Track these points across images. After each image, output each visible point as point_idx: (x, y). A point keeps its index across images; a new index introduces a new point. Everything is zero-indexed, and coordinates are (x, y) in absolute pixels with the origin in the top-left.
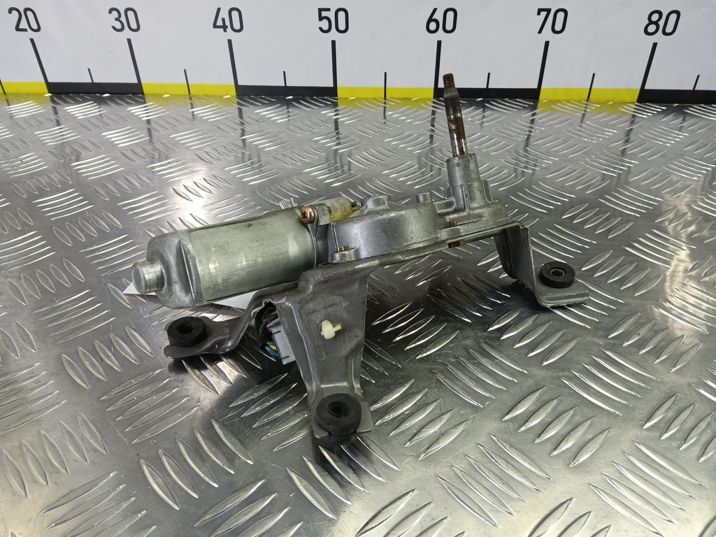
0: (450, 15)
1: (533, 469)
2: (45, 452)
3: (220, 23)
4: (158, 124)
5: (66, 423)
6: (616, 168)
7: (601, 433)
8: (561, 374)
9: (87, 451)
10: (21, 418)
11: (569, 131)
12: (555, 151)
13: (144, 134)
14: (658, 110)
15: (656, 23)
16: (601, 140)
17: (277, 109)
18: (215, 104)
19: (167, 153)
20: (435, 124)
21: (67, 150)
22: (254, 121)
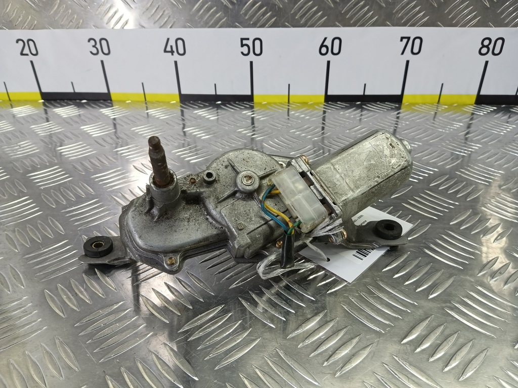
0: (337, 42)
1: (430, 383)
2: (28, 369)
3: (169, 49)
4: (122, 120)
5: (47, 345)
6: (466, 150)
7: (482, 352)
8: (444, 305)
9: (63, 368)
10: (10, 341)
11: (427, 124)
12: (418, 138)
13: (111, 127)
14: (491, 109)
15: (487, 47)
16: (451, 130)
17: (210, 111)
18: (164, 107)
19: (129, 140)
20: (326, 120)
21: (54, 139)
22: (193, 119)
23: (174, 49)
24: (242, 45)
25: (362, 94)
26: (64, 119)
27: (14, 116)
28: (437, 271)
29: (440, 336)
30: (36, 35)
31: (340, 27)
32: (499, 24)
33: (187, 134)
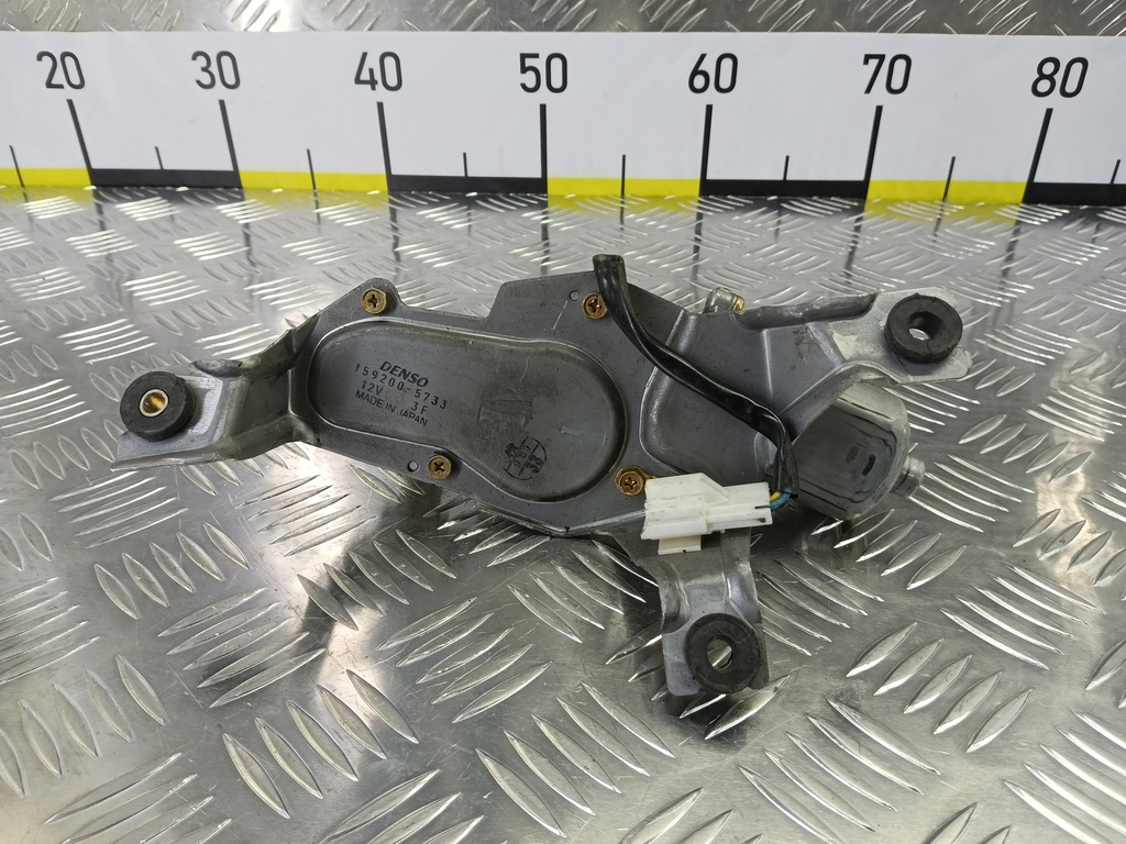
0: (727, 64)
1: (905, 756)
2: (59, 720)
3: (365, 76)
4: (263, 228)
5: (98, 673)
6: (998, 295)
7: (1017, 696)
8: (940, 603)
11: (920, 243)
12: (898, 270)
13: (240, 242)
14: (1057, 214)
15: (1051, 78)
16: (970, 254)
17: (453, 211)
18: (355, 202)
19: (277, 269)
20: (703, 231)
21: (117, 263)
22: (416, 227)
23: (378, 76)
24: (524, 70)
25: (781, 178)
26: (139, 226)
27: (31, 218)
28: (928, 534)
29: (929, 663)
30: (81, 43)
31: (734, 31)
32: (1078, 27)
33: (402, 258)
